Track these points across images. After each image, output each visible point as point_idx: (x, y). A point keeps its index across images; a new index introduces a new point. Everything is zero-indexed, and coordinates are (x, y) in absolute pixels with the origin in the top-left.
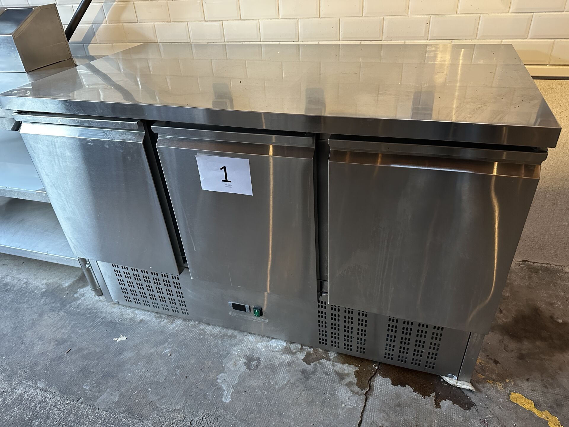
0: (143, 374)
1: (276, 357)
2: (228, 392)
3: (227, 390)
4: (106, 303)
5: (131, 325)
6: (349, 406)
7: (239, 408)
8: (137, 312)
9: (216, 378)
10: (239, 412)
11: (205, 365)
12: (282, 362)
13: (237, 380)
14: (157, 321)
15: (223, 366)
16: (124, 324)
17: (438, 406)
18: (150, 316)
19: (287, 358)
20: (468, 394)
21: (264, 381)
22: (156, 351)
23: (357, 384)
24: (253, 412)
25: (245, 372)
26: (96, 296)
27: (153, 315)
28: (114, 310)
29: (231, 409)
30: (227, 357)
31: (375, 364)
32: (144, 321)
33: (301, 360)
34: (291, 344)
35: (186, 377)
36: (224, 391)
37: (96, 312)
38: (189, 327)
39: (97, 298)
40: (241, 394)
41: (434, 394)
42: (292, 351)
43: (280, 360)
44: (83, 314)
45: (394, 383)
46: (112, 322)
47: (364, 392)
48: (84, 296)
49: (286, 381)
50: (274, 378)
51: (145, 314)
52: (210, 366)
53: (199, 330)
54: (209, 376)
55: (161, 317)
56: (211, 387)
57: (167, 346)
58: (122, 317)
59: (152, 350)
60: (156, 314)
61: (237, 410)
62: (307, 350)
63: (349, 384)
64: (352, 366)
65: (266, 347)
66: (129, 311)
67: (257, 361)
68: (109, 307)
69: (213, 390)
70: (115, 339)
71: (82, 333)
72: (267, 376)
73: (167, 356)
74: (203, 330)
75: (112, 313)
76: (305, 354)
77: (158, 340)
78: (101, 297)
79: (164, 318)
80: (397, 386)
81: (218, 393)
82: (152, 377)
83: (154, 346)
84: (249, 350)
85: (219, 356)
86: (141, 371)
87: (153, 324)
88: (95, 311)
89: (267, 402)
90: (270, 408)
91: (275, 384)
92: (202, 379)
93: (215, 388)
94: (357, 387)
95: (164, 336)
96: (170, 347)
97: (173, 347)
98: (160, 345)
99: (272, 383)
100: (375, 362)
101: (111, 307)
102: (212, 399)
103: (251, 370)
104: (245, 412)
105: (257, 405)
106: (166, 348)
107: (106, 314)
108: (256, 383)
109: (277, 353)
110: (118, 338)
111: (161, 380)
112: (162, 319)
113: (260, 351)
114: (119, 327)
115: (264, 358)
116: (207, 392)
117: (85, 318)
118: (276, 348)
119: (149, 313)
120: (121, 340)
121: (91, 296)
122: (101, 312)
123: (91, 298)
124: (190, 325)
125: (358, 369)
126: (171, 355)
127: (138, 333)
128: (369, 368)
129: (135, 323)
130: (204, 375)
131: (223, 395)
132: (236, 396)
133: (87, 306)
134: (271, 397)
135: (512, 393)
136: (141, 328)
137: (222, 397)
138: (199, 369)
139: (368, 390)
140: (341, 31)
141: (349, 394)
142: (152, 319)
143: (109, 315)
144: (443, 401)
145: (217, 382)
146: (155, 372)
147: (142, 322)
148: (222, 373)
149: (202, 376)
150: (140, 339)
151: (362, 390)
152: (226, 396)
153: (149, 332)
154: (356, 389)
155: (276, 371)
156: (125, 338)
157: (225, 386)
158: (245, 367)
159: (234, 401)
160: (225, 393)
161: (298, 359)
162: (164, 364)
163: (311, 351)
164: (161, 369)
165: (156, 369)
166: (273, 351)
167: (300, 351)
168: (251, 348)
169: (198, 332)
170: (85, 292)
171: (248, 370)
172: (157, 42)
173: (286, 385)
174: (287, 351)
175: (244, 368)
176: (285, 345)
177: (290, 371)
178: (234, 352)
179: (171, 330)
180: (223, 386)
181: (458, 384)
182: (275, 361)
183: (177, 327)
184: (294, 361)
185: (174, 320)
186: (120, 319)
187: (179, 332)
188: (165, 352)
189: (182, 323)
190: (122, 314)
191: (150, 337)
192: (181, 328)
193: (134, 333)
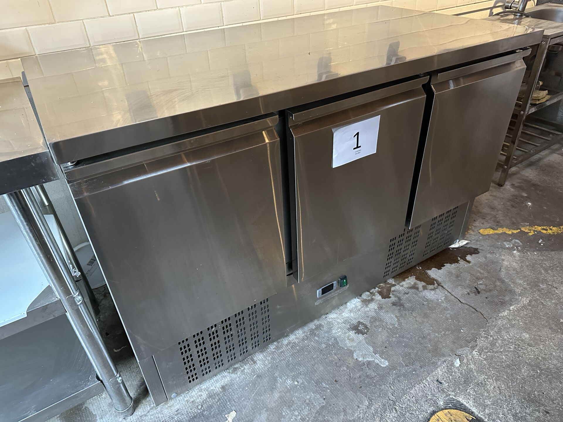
1: (367, 311)
2: (377, 359)
3: (375, 359)
4: (154, 412)
5: (219, 399)
6: (443, 298)
7: (399, 359)
8: (204, 386)
9: (356, 360)
10: (404, 361)
12: (375, 311)
13: (369, 347)
15: (346, 349)
16: (210, 407)
17: (469, 262)
18: (224, 377)
19: (373, 306)
20: (468, 246)
21: (385, 331)
22: (281, 392)
23: (427, 284)
24: (410, 353)
25: (365, 338)
26: (129, 418)
27: (225, 374)
29: (396, 365)
30: (339, 341)
31: (417, 267)
32: (226, 385)
33: (382, 299)
34: (361, 296)
35: (336, 381)
36: (374, 361)
38: (275, 351)
39: (133, 418)
40: (386, 351)
41: (459, 259)
42: (369, 299)
43: (372, 311)
45: (440, 268)
47: (436, 285)
49: (394, 317)
50: (386, 323)
51: (217, 381)
53: (287, 346)
54: (350, 364)
55: (236, 369)
56: (362, 368)
57: (282, 380)
58: (197, 404)
60: (228, 371)
61: (400, 362)
62: (375, 291)
63: (425, 288)
64: (410, 277)
65: (351, 312)
66: (194, 393)
67: (360, 324)
72: (382, 326)
73: (296, 386)
74: (289, 343)
76: (379, 294)
77: (266, 384)
78: (138, 413)
79: (242, 366)
80: (442, 268)
81: (373, 366)
83: (271, 391)
84: (345, 324)
86: (296, 416)
87: (239, 379)
89: (407, 339)
90: (414, 340)
91: (393, 326)
92: (348, 370)
93: (366, 366)
94: (430, 285)
96: (287, 379)
97: (288, 376)
98: (275, 385)
99: (391, 327)
100: (415, 266)
102: (376, 373)
103: (367, 333)
104: (407, 357)
105: (405, 347)
106: (285, 382)
107: (173, 418)
108: (382, 337)
109: (363, 309)
110: (227, 420)
111: (323, 403)
112: (240, 369)
113: (351, 317)
114: (210, 414)
115: (361, 319)
116: (366, 373)
118: (358, 306)
119: (219, 376)
120: (233, 418)
125: (415, 277)
126: (298, 382)
127: (239, 398)
128: (418, 272)
129: (221, 395)
130: (345, 368)
131: (378, 364)
132: (386, 356)
134: (404, 335)
135: (479, 231)
136: (234, 393)
137: (380, 365)
138: (335, 367)
139: (435, 282)
140: (261, 11)
141: (433, 292)
142: (231, 377)
143: (179, 416)
145: (361, 361)
146: (308, 404)
147: (227, 388)
148: (353, 353)
150: (249, 399)
151: (434, 285)
152: (380, 362)
153: (248, 387)
154: (431, 287)
155: (381, 318)
156: (233, 413)
157: (369, 358)
158: (360, 335)
159: (390, 360)
160: (377, 361)
161: (379, 301)
162: (304, 392)
163: (378, 290)
164: (308, 397)
165: (305, 402)
166: (359, 310)
167: (373, 296)
168: (344, 321)
169: (289, 348)
171: (365, 335)
173: (399, 320)
174: (366, 302)
175: (361, 337)
176: (358, 300)
177: (388, 311)
178: (338, 334)
181: (460, 244)
182: (371, 314)
183: (265, 361)
184: (380, 304)
186: (197, 406)
187: (274, 363)
188: (289, 385)
189: (263, 355)
190: (193, 402)
191: (256, 390)
192: (269, 358)
193: (235, 402)
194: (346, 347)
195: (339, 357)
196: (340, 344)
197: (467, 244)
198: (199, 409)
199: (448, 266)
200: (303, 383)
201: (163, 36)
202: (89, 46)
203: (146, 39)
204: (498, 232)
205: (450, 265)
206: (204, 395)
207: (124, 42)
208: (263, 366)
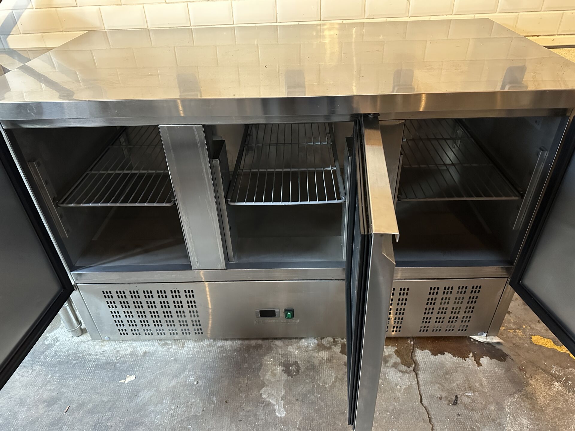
0: (174, 412)
1: (313, 356)
2: (278, 405)
3: (277, 403)
4: (91, 343)
5: (134, 361)
6: (404, 387)
7: (298, 418)
8: (135, 344)
9: (260, 394)
10: (301, 423)
11: (241, 384)
12: (321, 360)
13: (282, 390)
14: (164, 349)
15: (261, 380)
16: (125, 362)
17: (479, 364)
18: (153, 345)
19: (324, 355)
20: (498, 347)
21: (311, 385)
22: (178, 382)
23: (401, 363)
24: (314, 419)
25: (287, 380)
26: (75, 338)
27: (156, 343)
28: (106, 349)
29: (290, 422)
30: (262, 369)
31: (409, 340)
32: (149, 352)
33: (339, 353)
34: (322, 339)
35: (226, 402)
36: (274, 405)
37: (83, 356)
38: (205, 347)
39: (77, 339)
40: (294, 403)
41: (471, 354)
42: (326, 346)
43: (318, 358)
44: (67, 362)
45: (434, 353)
46: (109, 363)
47: (411, 369)
48: (58, 341)
49: (333, 377)
50: (320, 378)
51: (146, 345)
52: (247, 383)
53: (218, 348)
54: (251, 394)
55: (166, 344)
56: (258, 405)
57: (188, 373)
58: (119, 355)
59: (173, 383)
60: (160, 342)
61: (297, 421)
62: (341, 342)
63: (395, 365)
64: (390, 347)
65: (298, 348)
66: (124, 345)
67: (295, 365)
68: (97, 347)
69: (262, 408)
70: (123, 381)
71: (75, 385)
72: (313, 378)
73: (193, 385)
74: (222, 347)
75: (104, 353)
76: (340, 347)
77: (174, 370)
78: (82, 338)
79: (172, 344)
80: (438, 355)
81: (269, 410)
82: (186, 412)
83: (173, 377)
84: (282, 357)
85: (252, 371)
86: (171, 409)
87: (161, 353)
88: (81, 355)
89: (324, 405)
90: (330, 410)
91: (324, 384)
92: (245, 399)
93: (263, 406)
94: (403, 366)
95: (180, 364)
96: (192, 375)
97: (195, 373)
98: (180, 374)
99: (321, 384)
100: (408, 338)
101: (100, 346)
102: (265, 417)
103: (293, 377)
104: (307, 422)
105: (315, 410)
106: (188, 377)
107: (97, 355)
108: (303, 388)
109: (312, 352)
110: (125, 379)
111: (199, 413)
112: (169, 346)
113: (293, 354)
114: (120, 367)
115: (301, 360)
116: (257, 412)
117: (71, 366)
118: (309, 347)
119: (151, 342)
120: (130, 380)
121: (67, 339)
122: (90, 355)
123: (69, 340)
124: (205, 345)
125: (396, 348)
126: (197, 383)
127: (147, 368)
128: (406, 345)
129: (139, 358)
130: (244, 395)
131: (275, 410)
132: (289, 408)
133: (68, 351)
134: (326, 398)
135: (533, 337)
136: (148, 362)
137: (275, 413)
138: (237, 390)
139: (414, 366)
140: (322, 11)
141: (399, 374)
142: (157, 348)
143: (102, 356)
144: (482, 359)
145: (263, 398)
146: (187, 406)
147: (147, 355)
148: (263, 387)
149: (244, 397)
150: (153, 374)
151: (409, 368)
152: (279, 410)
153: (161, 363)
154: (404, 368)
155: (319, 370)
156: (133, 378)
157: (272, 400)
158: (286, 375)
159: (289, 413)
160: (277, 407)
161: (335, 353)
162: (194, 395)
163: (344, 342)
164: (193, 400)
165: (187, 402)
166: (307, 352)
167: (334, 345)
168: (284, 354)
169: (217, 351)
170: (57, 335)
171: (290, 377)
172: (104, 29)
173: (335, 382)
174: (321, 347)
175: (285, 377)
176: (316, 342)
177: (333, 367)
178: (267, 363)
179: (186, 355)
180: (270, 400)
181: (488, 340)
182: (314, 361)
183: (191, 350)
184: (332, 357)
185: (183, 344)
186: (117, 357)
187: (195, 356)
188: (189, 381)
189: (195, 344)
190: (118, 351)
191: (163, 369)
192: (196, 350)
193: (142, 369)
194: (263, 378)
195: (249, 383)
196: (260, 372)
197: (499, 343)
198: (116, 359)
199: (448, 356)
200: (200, 387)
201: (213, 26)
202: (147, 27)
203: (197, 27)
204: (558, 349)
205: (452, 356)
206: (129, 351)
207: (177, 27)
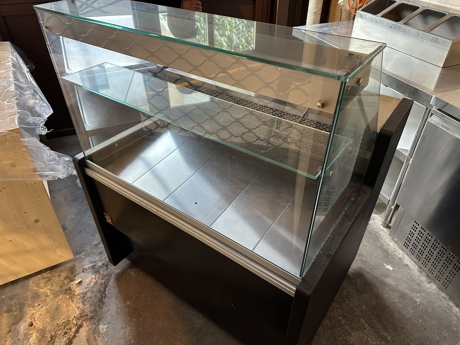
0: (395, 302)
4: (387, 235)
5: (399, 263)
8: (405, 256)
11: (442, 333)
14: (418, 273)
16: (394, 259)
22: (410, 294)
26: (382, 226)
27: (417, 267)
32: (409, 267)
35: (425, 329)
44: (370, 233)
46: (387, 252)
48: (374, 220)
51: (411, 262)
55: (421, 272)
57: (419, 296)
58: (394, 252)
59: (407, 292)
66: (400, 251)
68: (388, 240)
70: (385, 265)
71: (366, 245)
73: (416, 304)
74: (451, 306)
75: (389, 245)
77: (414, 287)
78: (385, 229)
82: (401, 309)
83: (409, 290)
86: (395, 299)
87: (414, 274)
88: (378, 236)
95: (419, 288)
96: (420, 299)
97: (423, 300)
98: (415, 292)
106: (418, 298)
110: (387, 265)
111: (407, 316)
112: (422, 275)
114: (390, 258)
117: (371, 236)
119: (414, 264)
121: (378, 223)
122: (382, 239)
124: (441, 295)
126: (419, 305)
127: (401, 272)
129: (402, 264)
133: (374, 228)
136: (404, 270)
138: (437, 332)
142: (415, 269)
143: (386, 245)
150: (402, 277)
153: (409, 277)
156: (391, 269)
162: (412, 307)
164: (409, 309)
165: (405, 306)
169: (445, 305)
170: (376, 218)
183: (431, 289)
185: (430, 282)
187: (431, 294)
188: (416, 299)
189: (436, 289)
191: (409, 281)
192: (434, 292)
193: (399, 270)
195: (447, 337)
200: (419, 308)
206: (401, 256)
208: (427, 287)
